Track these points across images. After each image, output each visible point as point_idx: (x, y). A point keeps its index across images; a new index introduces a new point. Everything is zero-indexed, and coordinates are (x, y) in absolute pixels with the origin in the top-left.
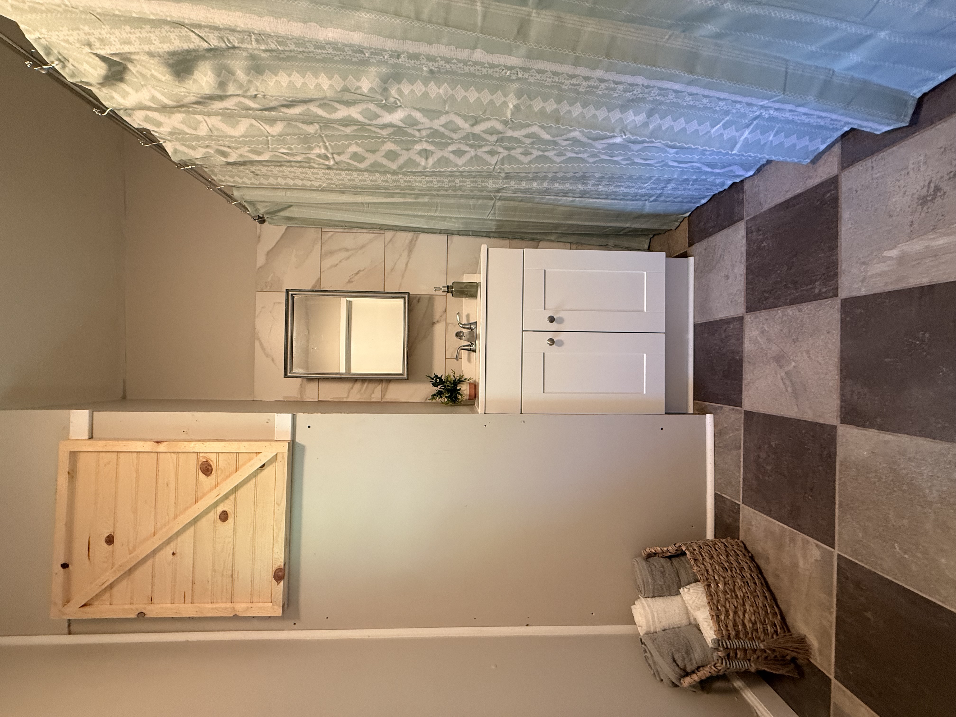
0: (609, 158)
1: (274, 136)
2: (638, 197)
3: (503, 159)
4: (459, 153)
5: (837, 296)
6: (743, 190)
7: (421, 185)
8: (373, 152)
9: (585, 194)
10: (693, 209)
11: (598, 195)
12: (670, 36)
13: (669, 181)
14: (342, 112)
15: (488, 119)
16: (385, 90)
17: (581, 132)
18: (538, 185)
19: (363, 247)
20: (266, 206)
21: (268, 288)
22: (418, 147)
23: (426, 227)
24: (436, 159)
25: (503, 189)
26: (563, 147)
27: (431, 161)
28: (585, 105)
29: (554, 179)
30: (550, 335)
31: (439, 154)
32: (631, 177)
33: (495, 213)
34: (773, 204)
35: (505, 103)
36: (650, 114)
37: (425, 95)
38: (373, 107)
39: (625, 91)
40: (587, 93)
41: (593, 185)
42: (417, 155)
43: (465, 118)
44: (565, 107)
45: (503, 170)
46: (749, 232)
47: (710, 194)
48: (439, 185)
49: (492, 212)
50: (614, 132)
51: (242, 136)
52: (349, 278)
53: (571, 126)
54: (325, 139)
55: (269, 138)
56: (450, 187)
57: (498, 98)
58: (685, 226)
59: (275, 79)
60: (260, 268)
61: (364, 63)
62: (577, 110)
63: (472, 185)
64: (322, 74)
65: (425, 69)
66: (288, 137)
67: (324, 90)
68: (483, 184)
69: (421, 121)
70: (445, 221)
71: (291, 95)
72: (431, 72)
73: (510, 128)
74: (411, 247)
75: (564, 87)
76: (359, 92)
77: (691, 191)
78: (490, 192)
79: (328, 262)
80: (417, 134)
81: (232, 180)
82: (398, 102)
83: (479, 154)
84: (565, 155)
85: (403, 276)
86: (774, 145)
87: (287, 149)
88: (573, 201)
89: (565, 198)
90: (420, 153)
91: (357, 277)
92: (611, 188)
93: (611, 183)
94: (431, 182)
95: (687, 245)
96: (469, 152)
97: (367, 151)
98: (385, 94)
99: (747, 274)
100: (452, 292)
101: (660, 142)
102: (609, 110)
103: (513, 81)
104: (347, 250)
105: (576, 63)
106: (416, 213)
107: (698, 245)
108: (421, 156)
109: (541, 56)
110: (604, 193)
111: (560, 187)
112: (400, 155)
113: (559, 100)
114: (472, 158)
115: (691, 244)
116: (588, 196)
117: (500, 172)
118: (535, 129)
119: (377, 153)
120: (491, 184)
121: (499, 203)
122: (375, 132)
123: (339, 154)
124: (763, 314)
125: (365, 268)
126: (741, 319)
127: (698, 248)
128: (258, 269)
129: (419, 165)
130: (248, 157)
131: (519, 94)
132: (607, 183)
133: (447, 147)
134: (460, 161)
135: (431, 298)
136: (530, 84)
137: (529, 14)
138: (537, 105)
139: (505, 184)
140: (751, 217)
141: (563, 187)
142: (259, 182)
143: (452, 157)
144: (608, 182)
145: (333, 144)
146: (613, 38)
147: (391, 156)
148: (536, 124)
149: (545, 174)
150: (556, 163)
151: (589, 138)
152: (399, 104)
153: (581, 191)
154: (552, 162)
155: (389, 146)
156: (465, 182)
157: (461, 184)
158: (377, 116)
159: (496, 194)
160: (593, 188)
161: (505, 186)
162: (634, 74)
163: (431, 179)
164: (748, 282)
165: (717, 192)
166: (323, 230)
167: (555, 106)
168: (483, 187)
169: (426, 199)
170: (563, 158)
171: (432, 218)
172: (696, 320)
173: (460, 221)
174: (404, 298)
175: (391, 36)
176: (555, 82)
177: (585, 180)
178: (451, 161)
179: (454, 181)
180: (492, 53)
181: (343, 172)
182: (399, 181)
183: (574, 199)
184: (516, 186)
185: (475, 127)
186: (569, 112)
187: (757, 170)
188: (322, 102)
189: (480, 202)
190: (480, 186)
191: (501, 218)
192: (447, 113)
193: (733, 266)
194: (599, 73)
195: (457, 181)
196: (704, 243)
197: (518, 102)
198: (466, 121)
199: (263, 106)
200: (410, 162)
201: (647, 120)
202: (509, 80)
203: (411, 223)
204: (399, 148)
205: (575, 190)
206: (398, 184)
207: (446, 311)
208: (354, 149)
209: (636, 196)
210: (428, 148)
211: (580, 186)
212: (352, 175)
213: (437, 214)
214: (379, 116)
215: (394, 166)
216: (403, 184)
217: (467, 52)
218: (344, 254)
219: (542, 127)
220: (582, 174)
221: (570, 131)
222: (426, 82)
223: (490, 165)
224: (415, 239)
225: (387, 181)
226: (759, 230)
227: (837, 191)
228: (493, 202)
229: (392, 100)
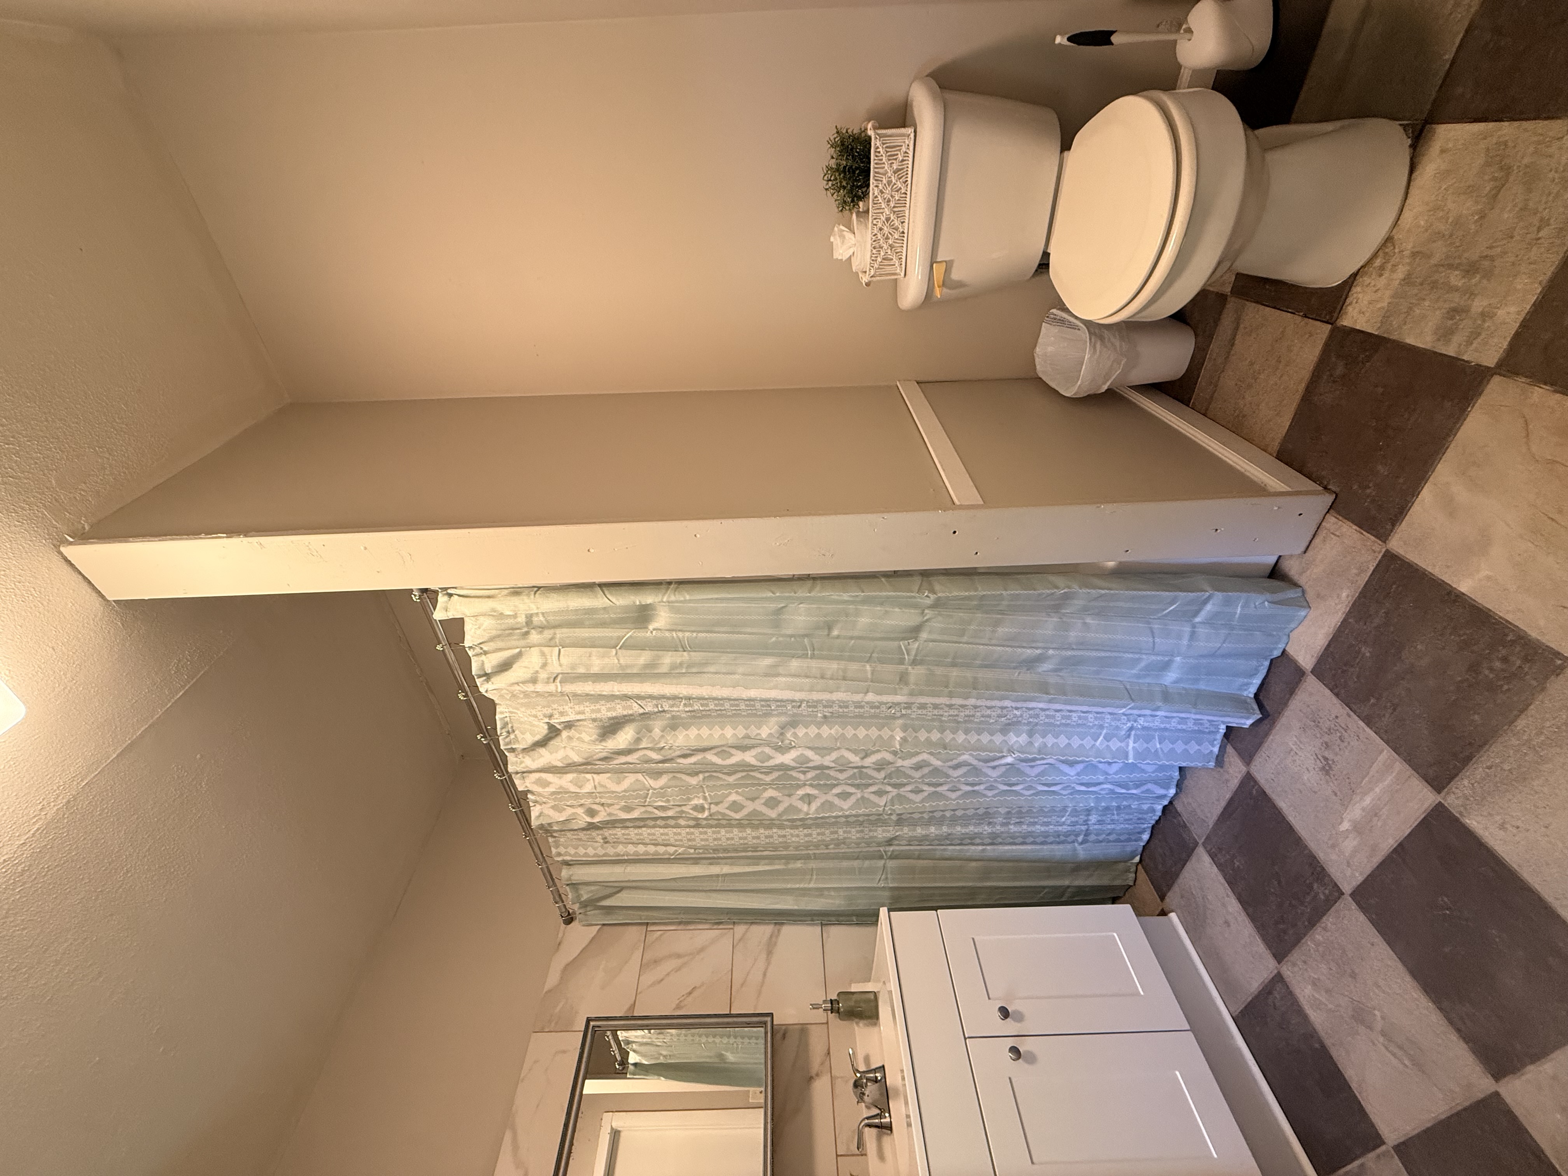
0: (1009, 788)
1: (655, 789)
2: (1062, 838)
3: (892, 799)
4: (844, 796)
5: (1343, 894)
6: (1178, 813)
7: (797, 839)
8: (753, 799)
9: (995, 838)
10: (1140, 849)
11: (1011, 838)
12: (1019, 673)
13: (1088, 812)
14: (738, 757)
15: (878, 751)
16: (782, 734)
17: (971, 755)
18: (936, 829)
19: (702, 950)
20: (591, 891)
21: (553, 1024)
22: (800, 792)
23: (796, 907)
24: (819, 804)
25: (895, 838)
26: (955, 778)
27: (814, 807)
28: (967, 732)
29: (954, 820)
30: (1011, 1042)
31: (823, 798)
32: (1041, 810)
33: (887, 878)
34: (1215, 817)
35: (892, 737)
36: (1031, 734)
37: (819, 736)
38: (767, 750)
39: (999, 716)
40: (965, 722)
41: (1003, 824)
42: (799, 801)
43: (855, 752)
44: (948, 736)
45: (894, 810)
46: (1213, 856)
47: (1148, 825)
48: (819, 838)
49: (883, 877)
50: (1002, 752)
51: (625, 791)
52: (678, 1002)
53: (959, 751)
54: (705, 789)
55: (651, 791)
56: (832, 840)
57: (886, 733)
58: (1142, 875)
59: (685, 733)
60: (550, 991)
61: (767, 715)
62: (961, 737)
63: (858, 835)
64: (728, 726)
65: (819, 715)
66: (669, 790)
67: (726, 738)
68: (871, 834)
69: (812, 758)
70: (821, 896)
71: (695, 744)
72: (825, 717)
73: (900, 758)
74: (770, 948)
75: (943, 719)
76: (758, 737)
77: (1120, 824)
78: (879, 844)
79: (649, 978)
80: (802, 777)
81: (572, 851)
82: (793, 743)
83: (866, 795)
84: (960, 790)
85: (760, 993)
86: (1165, 752)
87: (665, 802)
88: (983, 850)
89: (973, 848)
90: (802, 799)
91: (690, 999)
92: (1025, 827)
93: (1022, 820)
94: (810, 835)
95: (1159, 900)
96: (854, 793)
97: (747, 799)
98: (781, 737)
99: (1245, 909)
100: (838, 1011)
101: (1051, 758)
102: (992, 735)
103: (898, 718)
104: (679, 956)
105: (951, 695)
106: (784, 886)
107: (1169, 894)
108: (804, 802)
109: (921, 693)
110: (1018, 834)
111: (963, 831)
112: (780, 802)
113: (942, 730)
114: (858, 800)
115: (1162, 898)
116: (1000, 840)
117: (891, 814)
118: (925, 756)
119: (757, 801)
120: (881, 834)
121: (891, 864)
122: (759, 779)
123: (717, 804)
124: (1295, 955)
125: (703, 984)
126: (1278, 978)
127: (1173, 897)
128: (546, 992)
129: (800, 811)
130: (616, 815)
131: (904, 728)
132: (1018, 820)
133: (831, 790)
134: (846, 805)
135: (803, 1029)
136: (913, 719)
137: (907, 669)
138: (923, 735)
139: (897, 832)
140: (1204, 838)
141: (967, 831)
142: (604, 852)
143: (837, 801)
144: (1017, 818)
145: (712, 794)
146: (975, 678)
147: (772, 803)
148: (924, 752)
149: (941, 813)
150: (952, 799)
151: (979, 760)
152: (793, 744)
153: (989, 833)
154: (947, 798)
155: (770, 793)
156: (850, 832)
157: (846, 835)
158: (770, 758)
159: (887, 848)
160: (1003, 829)
161: (897, 834)
162: (1002, 698)
163: (810, 831)
164: (1253, 918)
165: (1153, 822)
166: (648, 929)
167: (939, 735)
168: (871, 837)
169: (799, 864)
170: (959, 793)
171: (804, 892)
172: (1232, 1010)
173: (843, 893)
174: (765, 1023)
175: (801, 690)
176: (935, 715)
177: (991, 818)
178: (836, 806)
179: (836, 832)
180: (881, 695)
181: (709, 830)
182: (772, 837)
183: (984, 847)
184: (910, 834)
185: (866, 759)
186: (954, 739)
187: (1177, 786)
188: (719, 749)
189: (867, 863)
190: (867, 837)
191: (896, 885)
192: (839, 748)
193: (1224, 905)
194: (972, 701)
195: (841, 832)
196: (1176, 888)
197: (904, 735)
198: (856, 754)
199: (665, 757)
200: (791, 808)
201: (1029, 740)
202: (894, 718)
203: (777, 903)
204: (780, 794)
205: (982, 833)
206: (772, 840)
207: (829, 1053)
208: (734, 797)
209: (1059, 836)
210: (810, 793)
211: (986, 828)
212: (719, 832)
213: (812, 885)
214: (772, 758)
215: (773, 814)
216: (777, 840)
217: (861, 695)
218: (673, 963)
219: (931, 754)
220: (984, 810)
221: (960, 755)
222: (819, 725)
223: (880, 806)
224: (776, 933)
225: (758, 838)
226: (1220, 849)
227: (1258, 784)
228: (883, 862)
229: (787, 742)
